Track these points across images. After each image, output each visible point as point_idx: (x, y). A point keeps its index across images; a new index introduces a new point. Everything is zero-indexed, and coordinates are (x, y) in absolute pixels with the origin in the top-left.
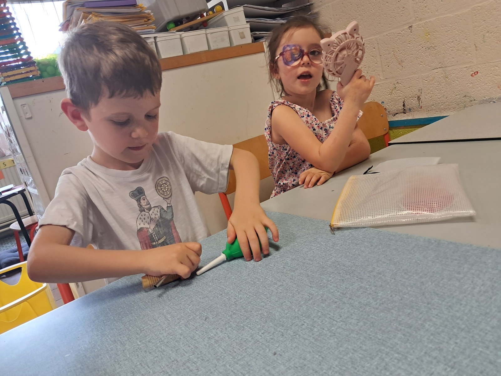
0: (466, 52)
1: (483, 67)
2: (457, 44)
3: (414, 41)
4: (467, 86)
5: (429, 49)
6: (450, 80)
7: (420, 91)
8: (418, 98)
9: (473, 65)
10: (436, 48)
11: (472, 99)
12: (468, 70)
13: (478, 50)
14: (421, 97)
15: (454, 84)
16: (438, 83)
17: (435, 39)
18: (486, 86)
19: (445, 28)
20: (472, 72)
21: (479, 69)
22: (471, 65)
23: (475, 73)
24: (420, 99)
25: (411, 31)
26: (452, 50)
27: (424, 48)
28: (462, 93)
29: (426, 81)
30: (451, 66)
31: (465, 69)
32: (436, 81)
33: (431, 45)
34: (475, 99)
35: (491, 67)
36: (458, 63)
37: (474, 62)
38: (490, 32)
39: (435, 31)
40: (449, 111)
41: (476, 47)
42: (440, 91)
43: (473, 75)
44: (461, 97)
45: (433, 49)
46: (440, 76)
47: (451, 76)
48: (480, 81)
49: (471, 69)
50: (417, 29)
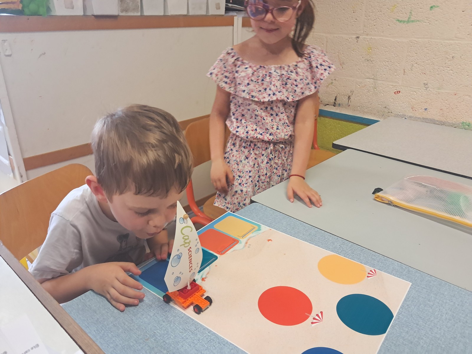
0: (396, 73)
1: (405, 89)
2: (390, 65)
3: (358, 50)
4: (389, 100)
5: (367, 61)
6: (377, 91)
7: (352, 92)
8: (348, 98)
9: (398, 85)
10: (374, 62)
11: (390, 111)
12: (393, 88)
13: (405, 75)
14: (351, 97)
15: (379, 95)
16: (367, 90)
17: (375, 55)
18: (403, 105)
19: (385, 48)
20: (396, 91)
21: (401, 90)
22: (396, 85)
23: (397, 92)
24: (350, 99)
25: (357, 41)
26: (385, 68)
27: (364, 59)
28: (384, 104)
29: (359, 86)
31: (391, 86)
32: (366, 88)
33: (370, 58)
34: (392, 112)
35: (411, 91)
36: (387, 80)
37: (399, 83)
38: (418, 64)
39: (376, 48)
41: (404, 72)
42: (367, 97)
43: (396, 93)
44: (382, 107)
45: (371, 62)
46: (371, 86)
47: (379, 88)
48: (400, 99)
49: (395, 88)
50: (363, 41)
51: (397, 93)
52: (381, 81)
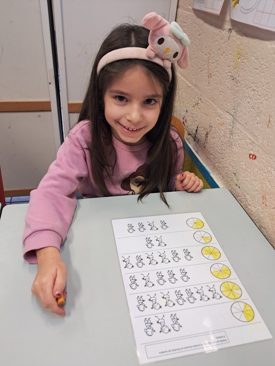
0: (258, 119)
1: (263, 156)
2: (255, 98)
3: (227, 55)
4: (241, 163)
5: (233, 79)
6: (233, 140)
7: (210, 128)
8: (206, 135)
9: (256, 142)
10: (239, 85)
11: (238, 184)
12: (250, 145)
13: (269, 128)
14: (208, 135)
15: (234, 148)
16: (224, 133)
17: (242, 71)
18: (254, 183)
19: (256, 61)
20: (252, 153)
21: (258, 155)
22: (255, 141)
23: (253, 155)
24: (207, 137)
25: (229, 38)
26: (249, 103)
27: (231, 74)
28: (234, 167)
29: (217, 121)
30: (240, 123)
31: (248, 141)
32: (223, 130)
33: (236, 76)
34: (240, 187)
35: (269, 164)
36: (246, 125)
37: (259, 140)
39: (246, 58)
40: (219, 175)
41: (269, 122)
42: (221, 145)
43: (251, 156)
44: (232, 171)
45: (236, 83)
46: (228, 127)
47: (235, 136)
48: (253, 171)
49: (252, 146)
50: (235, 39)
51: (253, 158)
52: (240, 125)
